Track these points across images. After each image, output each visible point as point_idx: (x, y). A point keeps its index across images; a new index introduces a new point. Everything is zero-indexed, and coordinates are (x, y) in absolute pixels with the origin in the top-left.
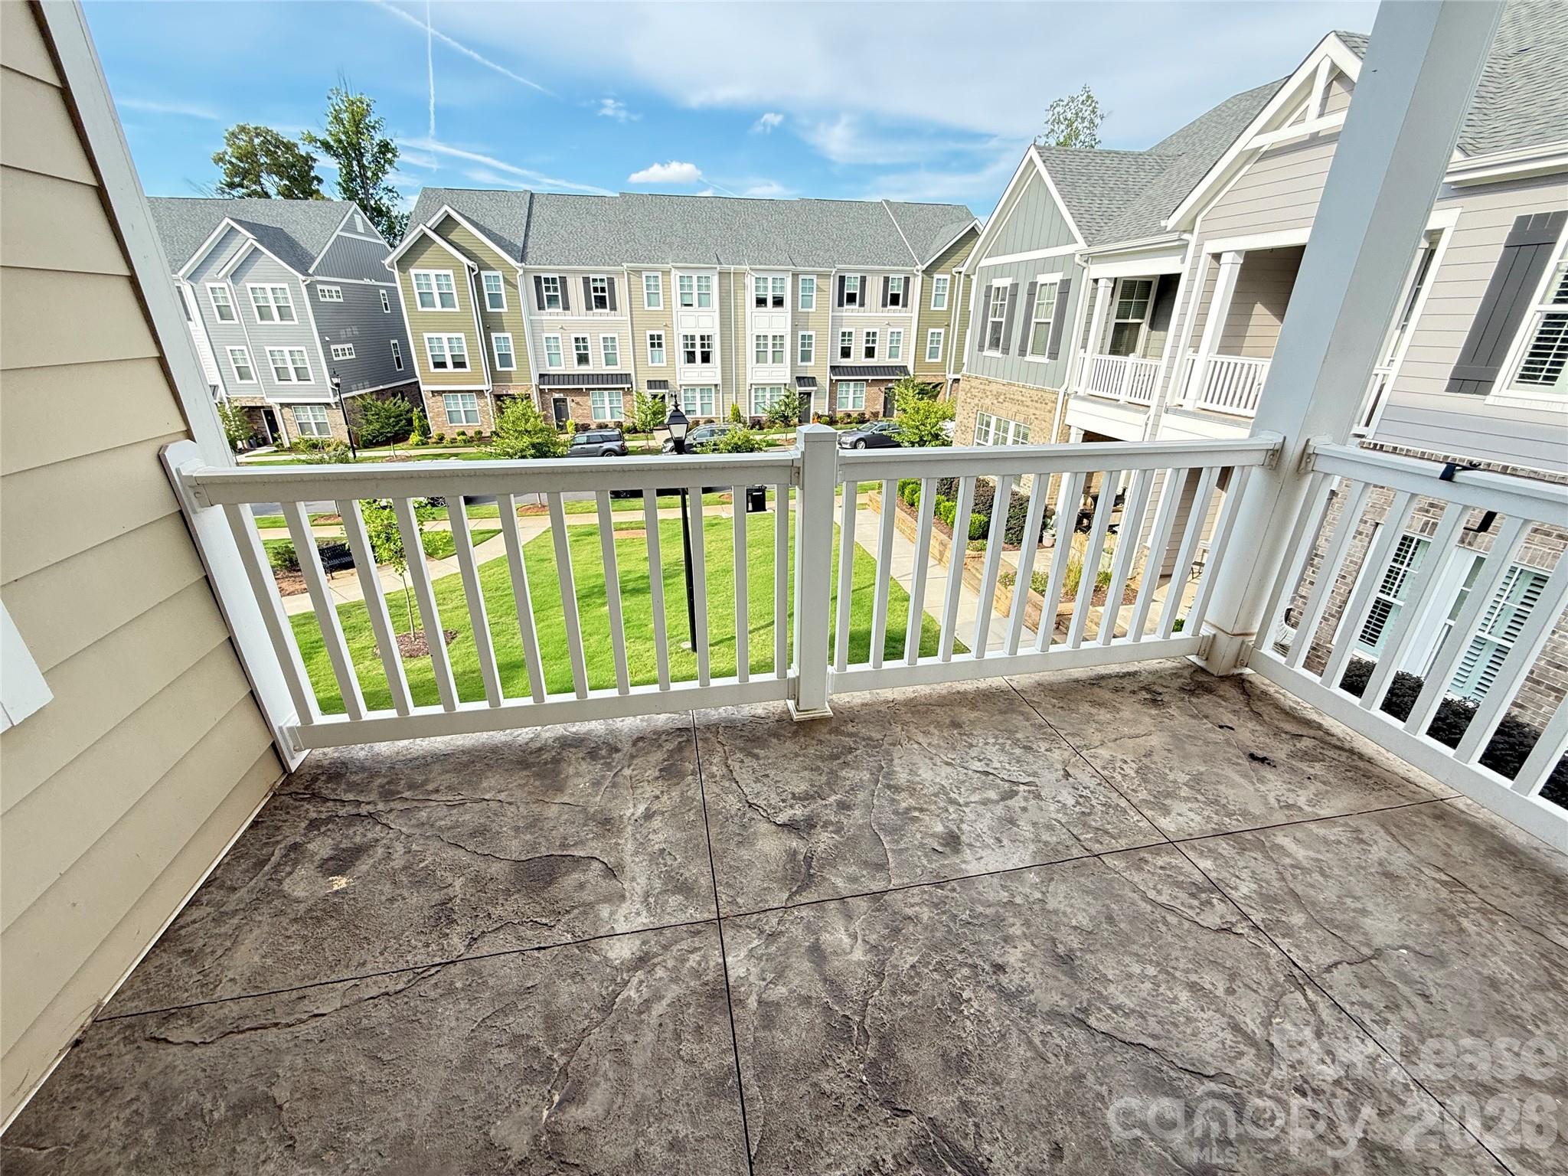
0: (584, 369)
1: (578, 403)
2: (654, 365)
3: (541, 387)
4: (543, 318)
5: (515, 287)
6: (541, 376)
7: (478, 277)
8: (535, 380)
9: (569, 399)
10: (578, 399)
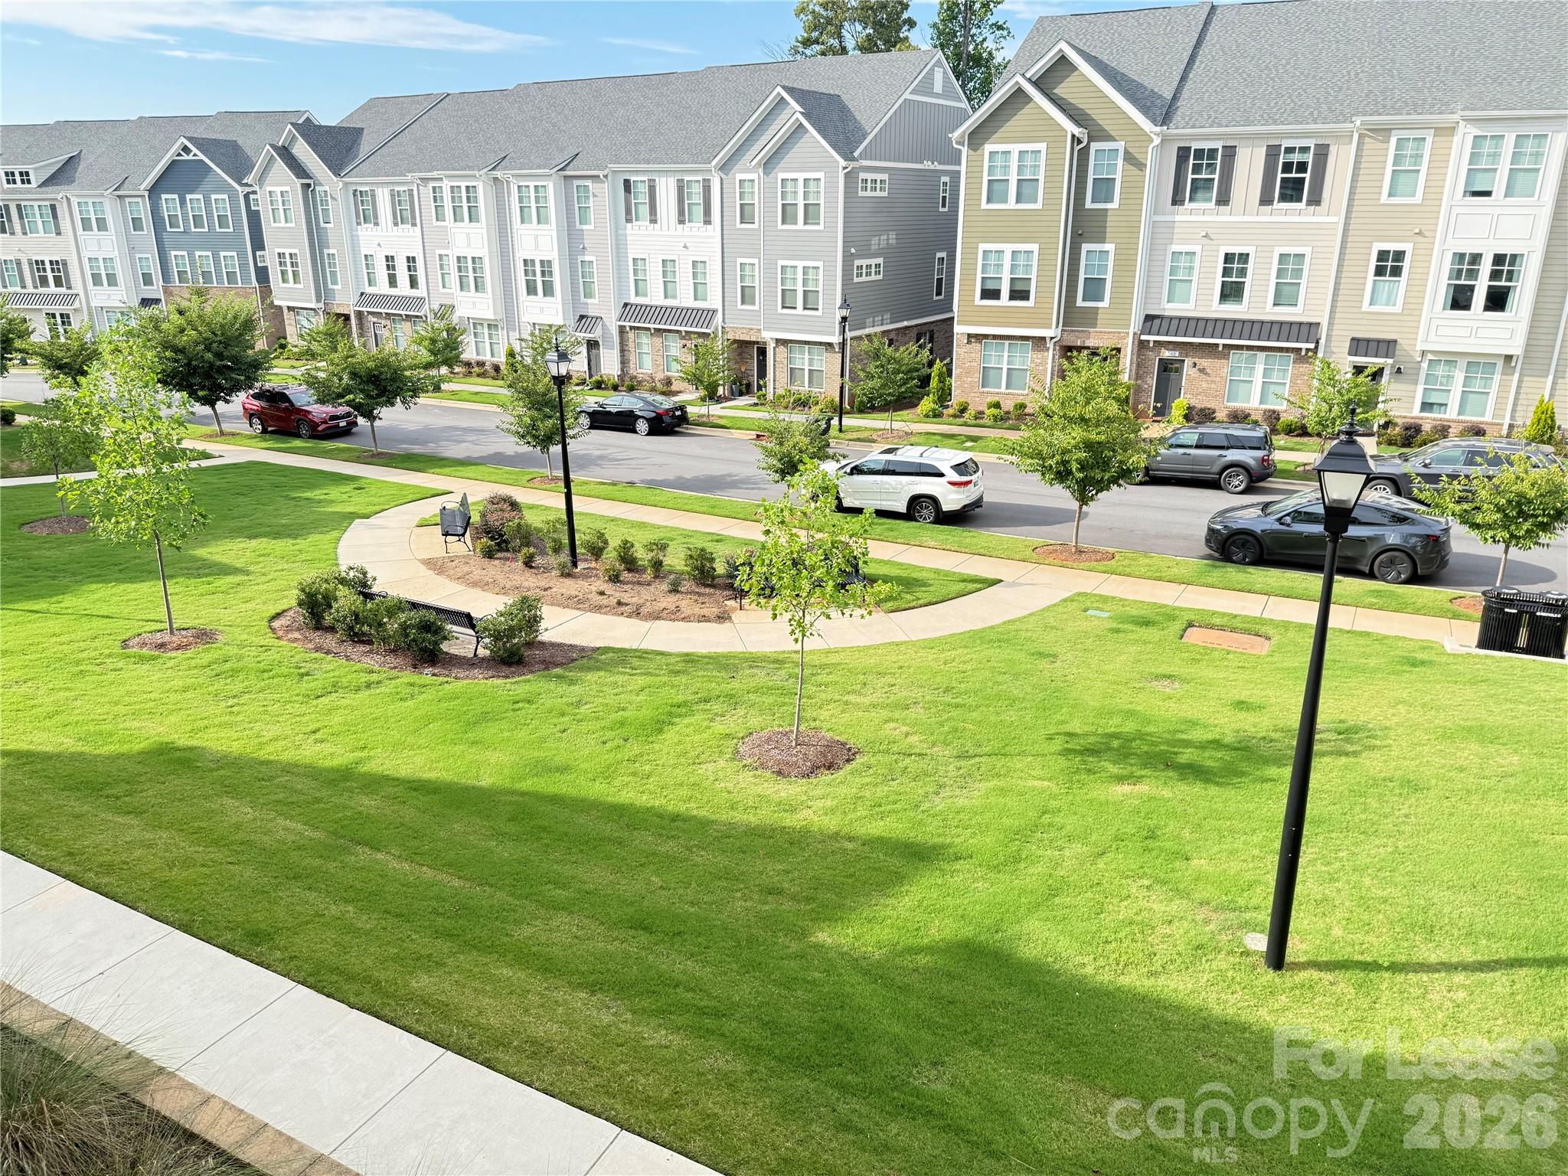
0: (1232, 310)
1: (1202, 371)
2: (1375, 308)
3: (1143, 337)
4: (1177, 218)
5: (1141, 166)
6: (1149, 318)
7: (1084, 154)
8: (1135, 323)
9: (1188, 362)
10: (1204, 363)
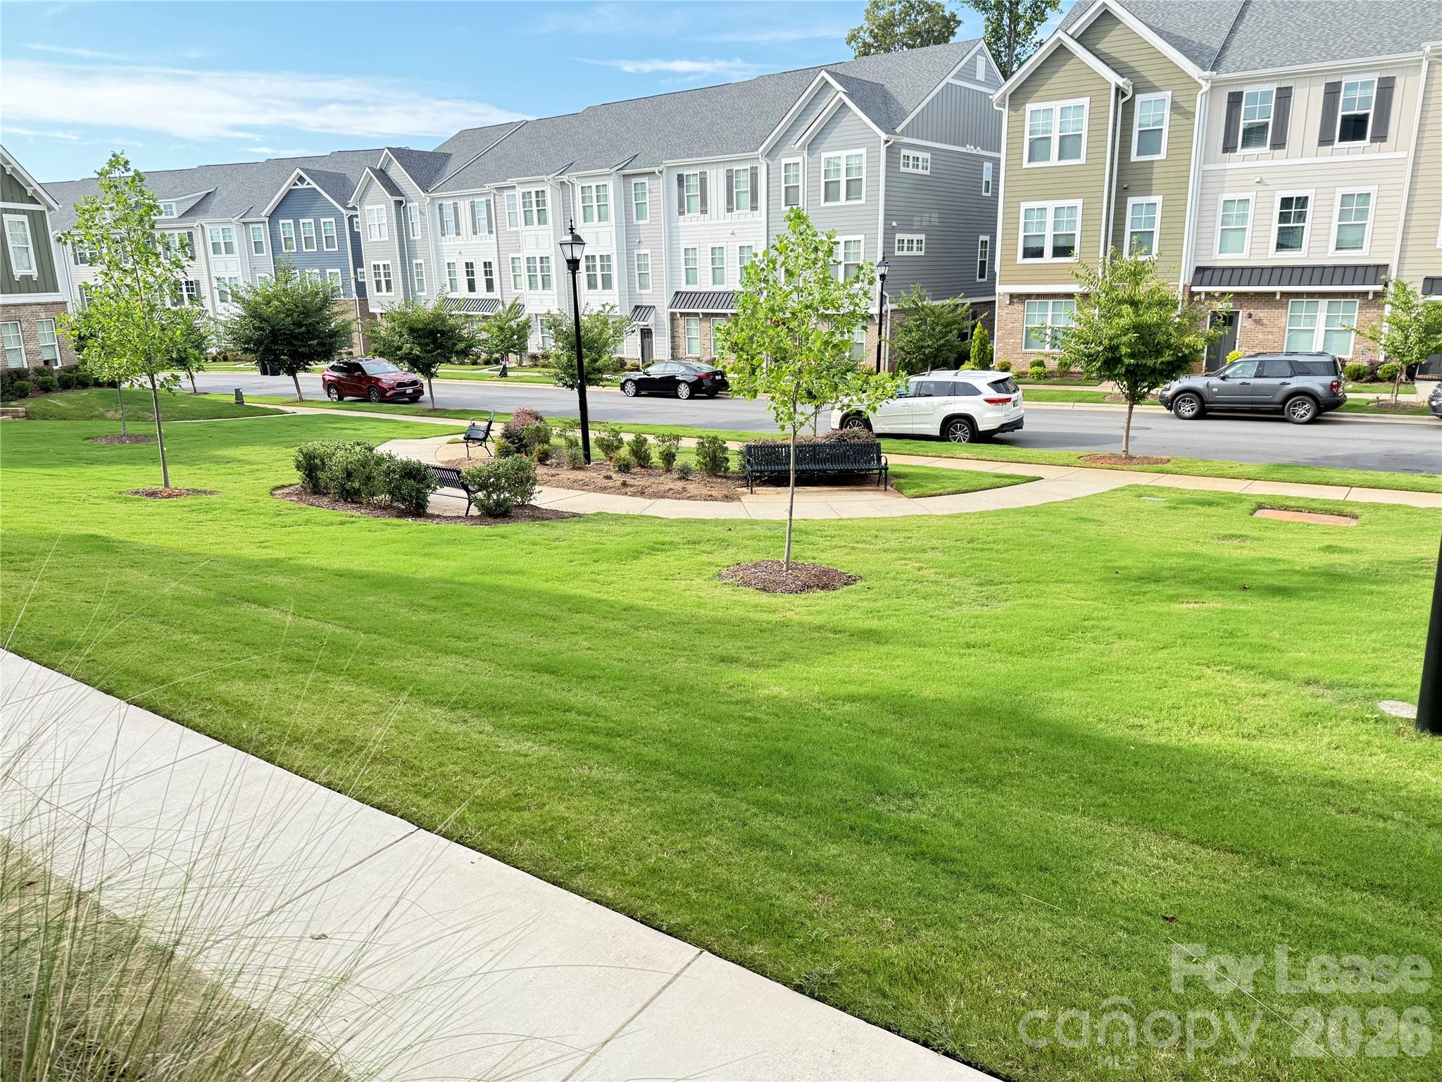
0: (1289, 258)
1: (1258, 322)
3: (1194, 289)
4: (1228, 166)
5: (1189, 115)
6: (1199, 270)
7: (1129, 108)
8: (1186, 276)
9: (1242, 314)
10: (1260, 313)
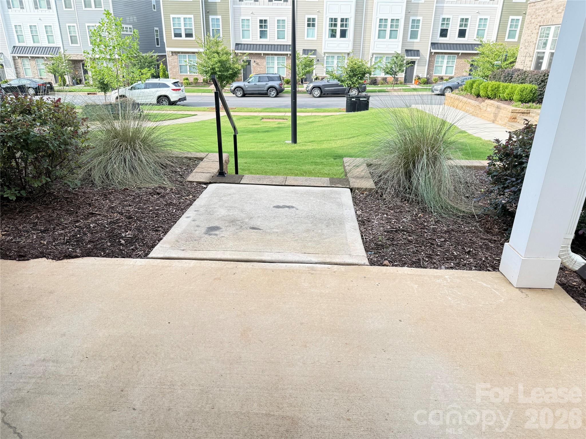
0: (264, 41)
1: (257, 64)
2: (309, 39)
3: (236, 51)
4: (241, 6)
8: (232, 47)
10: (258, 61)
